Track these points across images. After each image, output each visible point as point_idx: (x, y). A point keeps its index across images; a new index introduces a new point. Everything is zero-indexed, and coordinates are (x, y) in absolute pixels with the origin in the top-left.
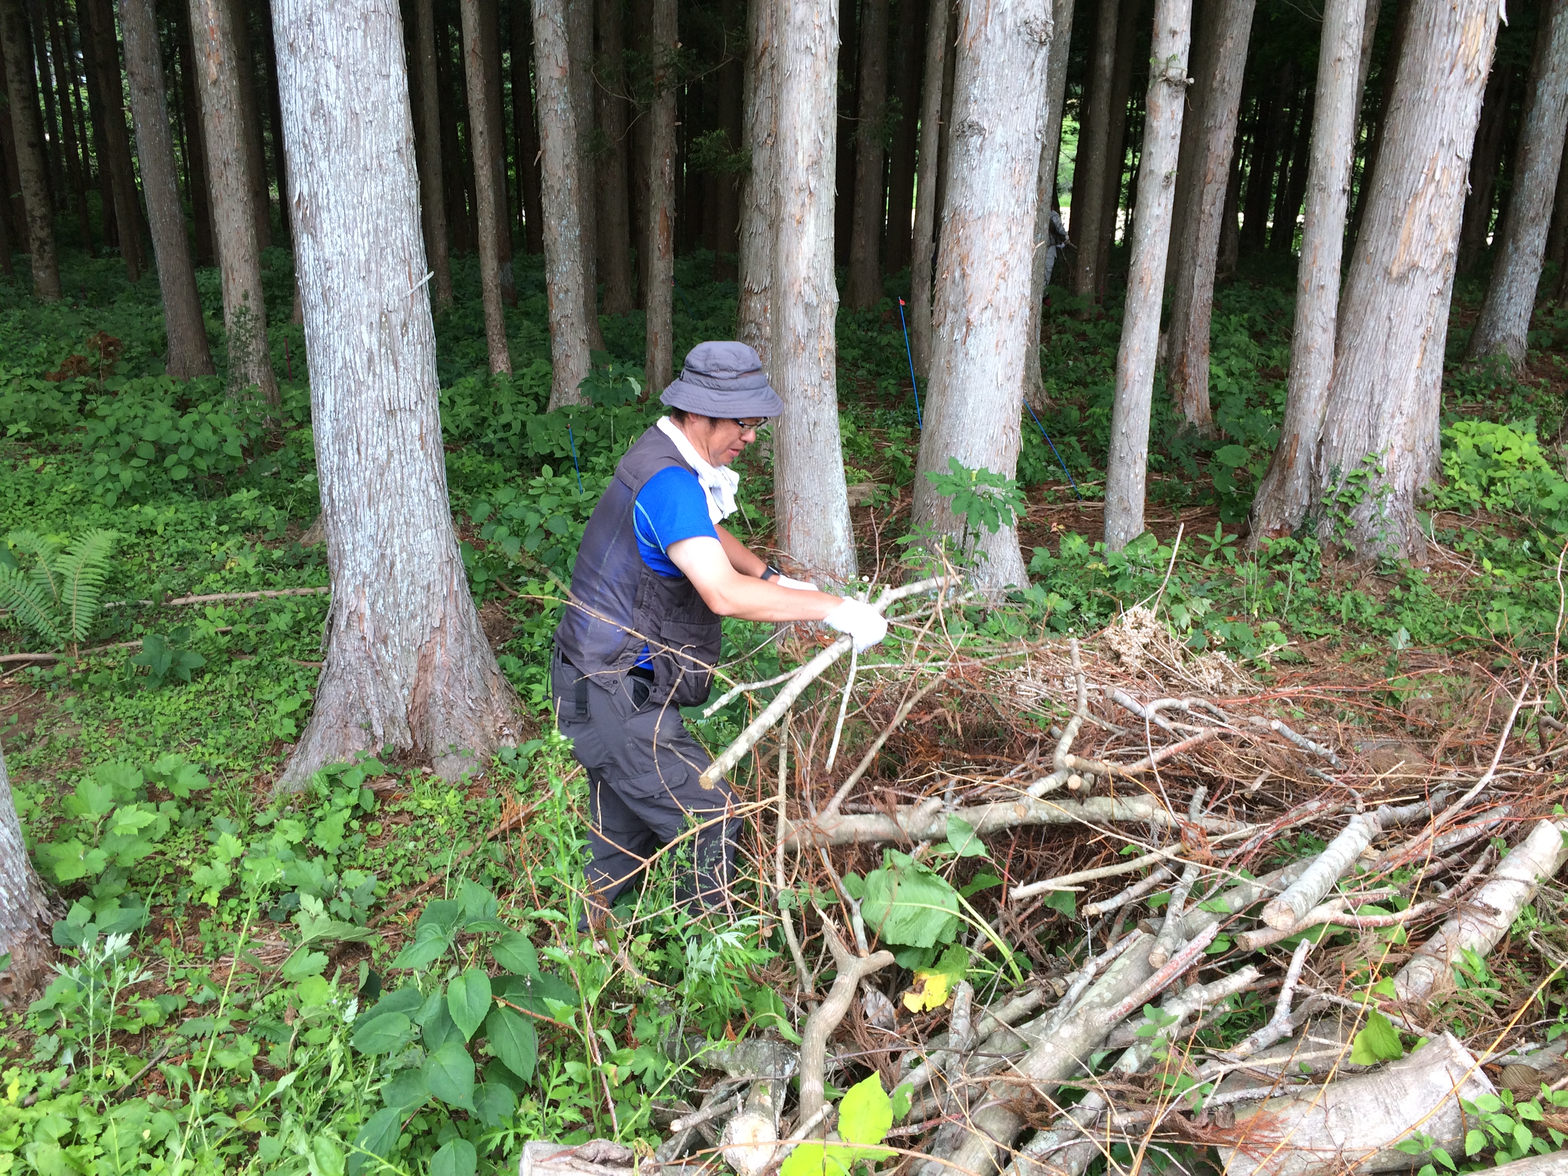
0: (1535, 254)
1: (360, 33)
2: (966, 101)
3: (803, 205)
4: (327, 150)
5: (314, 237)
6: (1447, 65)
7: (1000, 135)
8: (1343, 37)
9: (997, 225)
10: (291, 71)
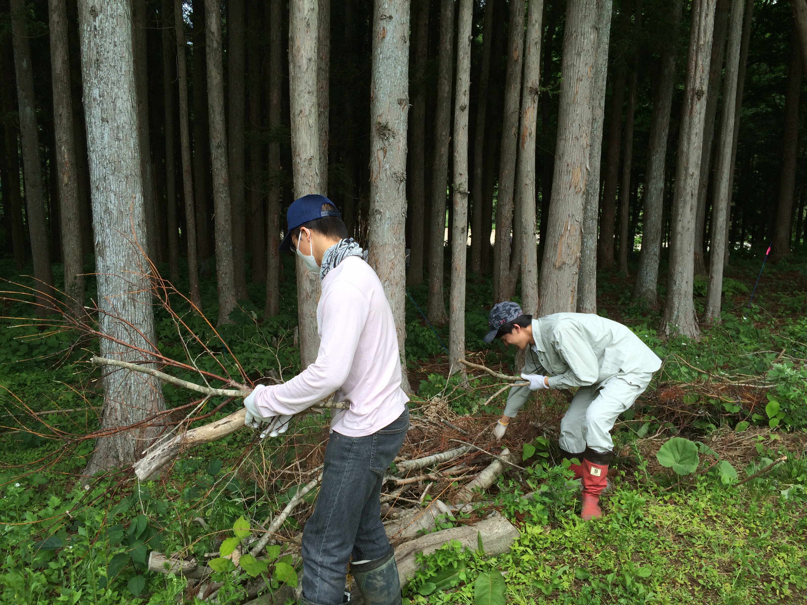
0: (655, 254)
1: (124, 183)
2: (374, 202)
4: (110, 225)
5: (103, 258)
6: (568, 186)
7: (387, 215)
8: (527, 176)
9: (389, 249)
10: (97, 196)
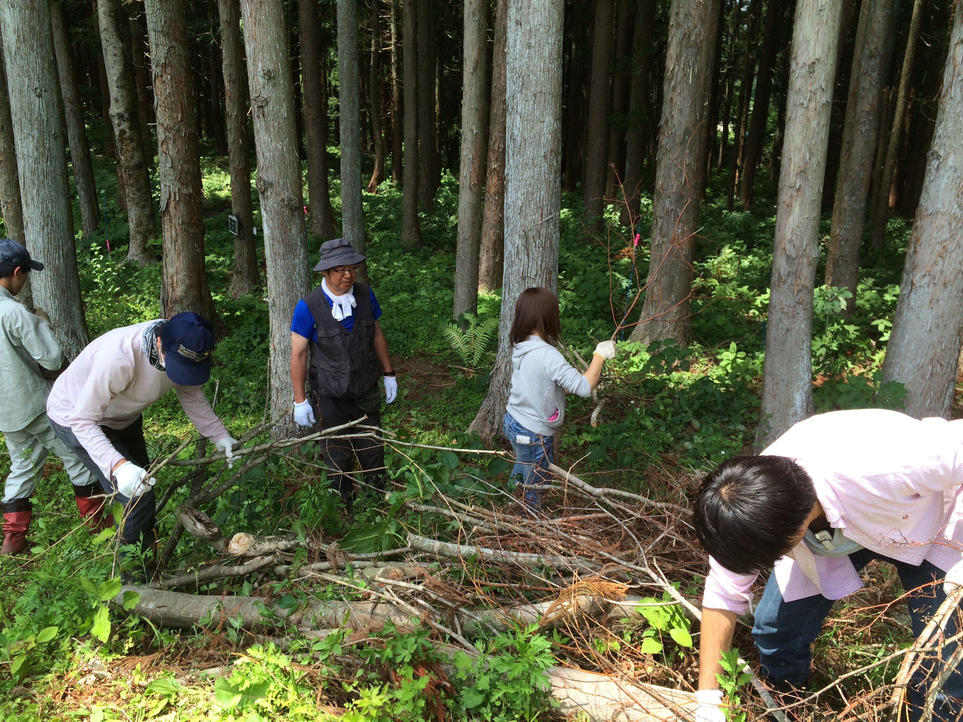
3: (791, 196)
7: (952, 161)
